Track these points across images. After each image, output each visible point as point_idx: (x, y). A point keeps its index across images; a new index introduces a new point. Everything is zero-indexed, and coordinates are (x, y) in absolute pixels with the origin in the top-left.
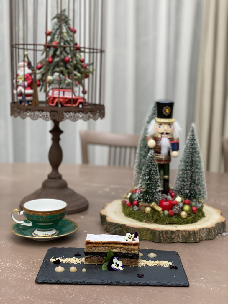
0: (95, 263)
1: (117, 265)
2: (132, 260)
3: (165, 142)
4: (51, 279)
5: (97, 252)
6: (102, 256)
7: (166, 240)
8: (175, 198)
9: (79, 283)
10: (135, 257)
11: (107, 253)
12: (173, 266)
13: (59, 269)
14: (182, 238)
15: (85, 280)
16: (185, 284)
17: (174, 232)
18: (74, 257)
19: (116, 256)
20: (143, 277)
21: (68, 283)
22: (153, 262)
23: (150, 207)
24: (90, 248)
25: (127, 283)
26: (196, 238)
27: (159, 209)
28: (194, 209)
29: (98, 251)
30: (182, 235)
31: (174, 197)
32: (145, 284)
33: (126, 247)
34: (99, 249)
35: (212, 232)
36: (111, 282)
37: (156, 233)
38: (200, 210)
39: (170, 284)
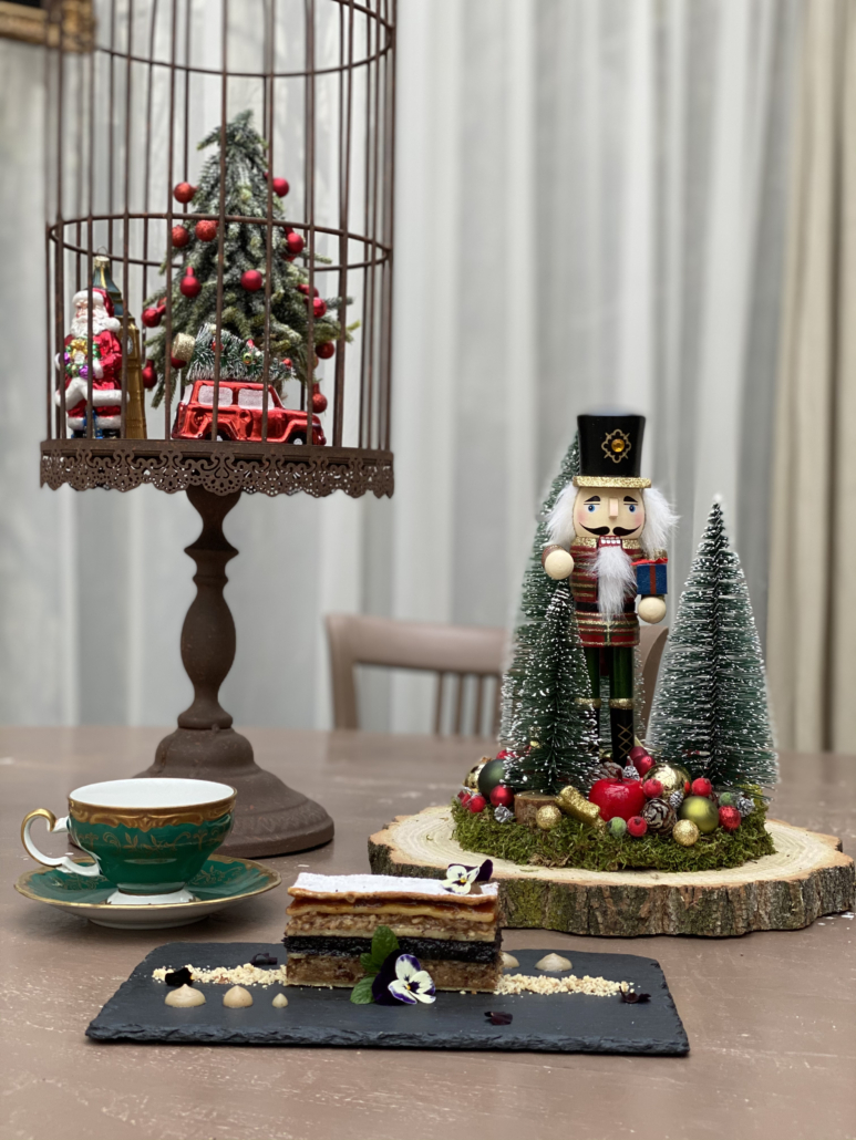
0: (324, 980)
1: (410, 984)
2: (472, 968)
3: (613, 564)
4: (146, 1027)
5: (334, 937)
6: (353, 954)
7: (616, 923)
8: (653, 774)
9: (256, 1041)
10: (483, 956)
11: (371, 939)
12: (633, 994)
13: (184, 996)
14: (679, 919)
15: (279, 1028)
16: (674, 1046)
17: (646, 894)
18: (248, 965)
19: (406, 952)
20: (509, 1023)
21: (212, 1039)
22: (557, 980)
23: (556, 804)
24: (306, 922)
25: (445, 1041)
26: (734, 918)
27: (592, 810)
28: (729, 813)
29: (338, 933)
30: (680, 905)
31: (647, 770)
32: (513, 1043)
33: (448, 915)
34: (341, 923)
35: (796, 897)
36: (380, 1038)
37: (575, 899)
38: (753, 822)
39: (614, 1045)
